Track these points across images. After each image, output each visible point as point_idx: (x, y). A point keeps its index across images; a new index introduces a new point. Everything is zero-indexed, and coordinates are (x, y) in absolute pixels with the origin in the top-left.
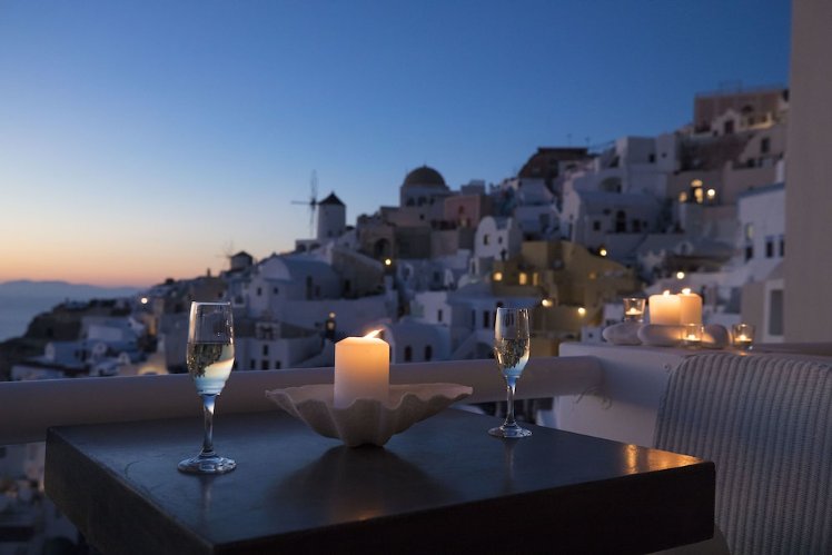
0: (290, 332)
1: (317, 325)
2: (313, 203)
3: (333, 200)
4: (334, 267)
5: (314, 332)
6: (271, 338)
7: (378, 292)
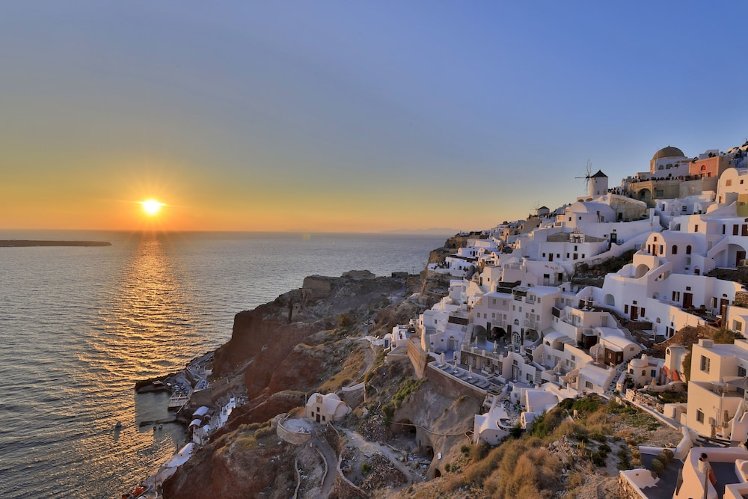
0: (590, 239)
1: (605, 235)
2: (588, 177)
3: (600, 174)
4: (611, 207)
5: (603, 240)
6: (579, 242)
7: (645, 217)
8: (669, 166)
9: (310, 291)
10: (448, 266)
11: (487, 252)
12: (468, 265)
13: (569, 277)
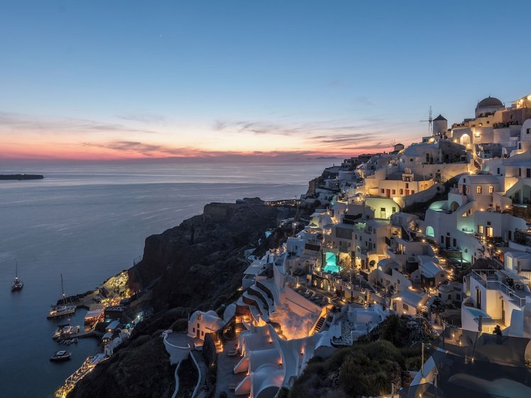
2: (431, 121)
3: (440, 119)
5: (430, 178)
6: (409, 181)
9: (209, 216)
10: (317, 196)
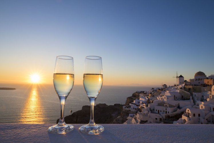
0: (171, 106)
1: (176, 105)
2: (177, 77)
3: (181, 76)
4: (180, 93)
5: (175, 106)
6: (167, 107)
7: (189, 99)
8: (199, 79)
10: (130, 107)
11: (143, 103)
12: (136, 107)
13: (164, 119)
